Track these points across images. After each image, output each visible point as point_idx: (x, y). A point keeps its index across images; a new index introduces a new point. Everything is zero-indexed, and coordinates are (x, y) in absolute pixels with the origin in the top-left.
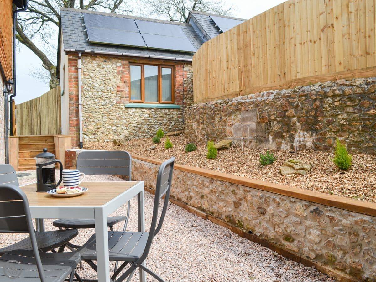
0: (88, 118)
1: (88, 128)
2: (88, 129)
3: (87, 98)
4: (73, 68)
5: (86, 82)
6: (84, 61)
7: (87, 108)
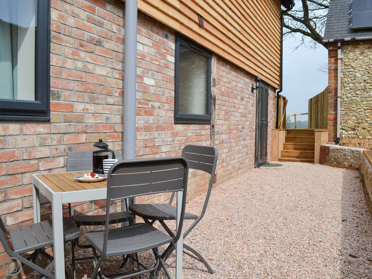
0: (348, 112)
1: (347, 122)
2: (347, 124)
3: (347, 90)
4: (333, 60)
5: (347, 73)
6: (345, 51)
7: (347, 101)
